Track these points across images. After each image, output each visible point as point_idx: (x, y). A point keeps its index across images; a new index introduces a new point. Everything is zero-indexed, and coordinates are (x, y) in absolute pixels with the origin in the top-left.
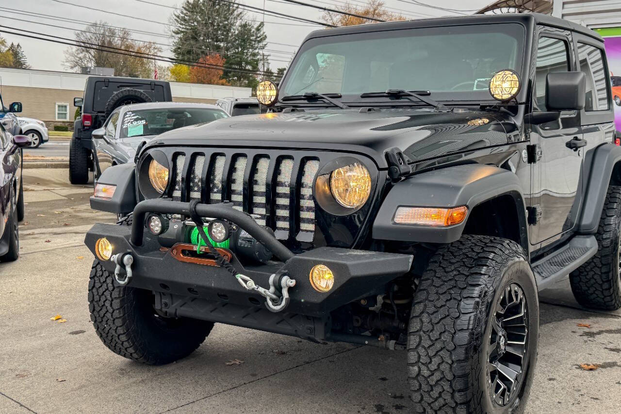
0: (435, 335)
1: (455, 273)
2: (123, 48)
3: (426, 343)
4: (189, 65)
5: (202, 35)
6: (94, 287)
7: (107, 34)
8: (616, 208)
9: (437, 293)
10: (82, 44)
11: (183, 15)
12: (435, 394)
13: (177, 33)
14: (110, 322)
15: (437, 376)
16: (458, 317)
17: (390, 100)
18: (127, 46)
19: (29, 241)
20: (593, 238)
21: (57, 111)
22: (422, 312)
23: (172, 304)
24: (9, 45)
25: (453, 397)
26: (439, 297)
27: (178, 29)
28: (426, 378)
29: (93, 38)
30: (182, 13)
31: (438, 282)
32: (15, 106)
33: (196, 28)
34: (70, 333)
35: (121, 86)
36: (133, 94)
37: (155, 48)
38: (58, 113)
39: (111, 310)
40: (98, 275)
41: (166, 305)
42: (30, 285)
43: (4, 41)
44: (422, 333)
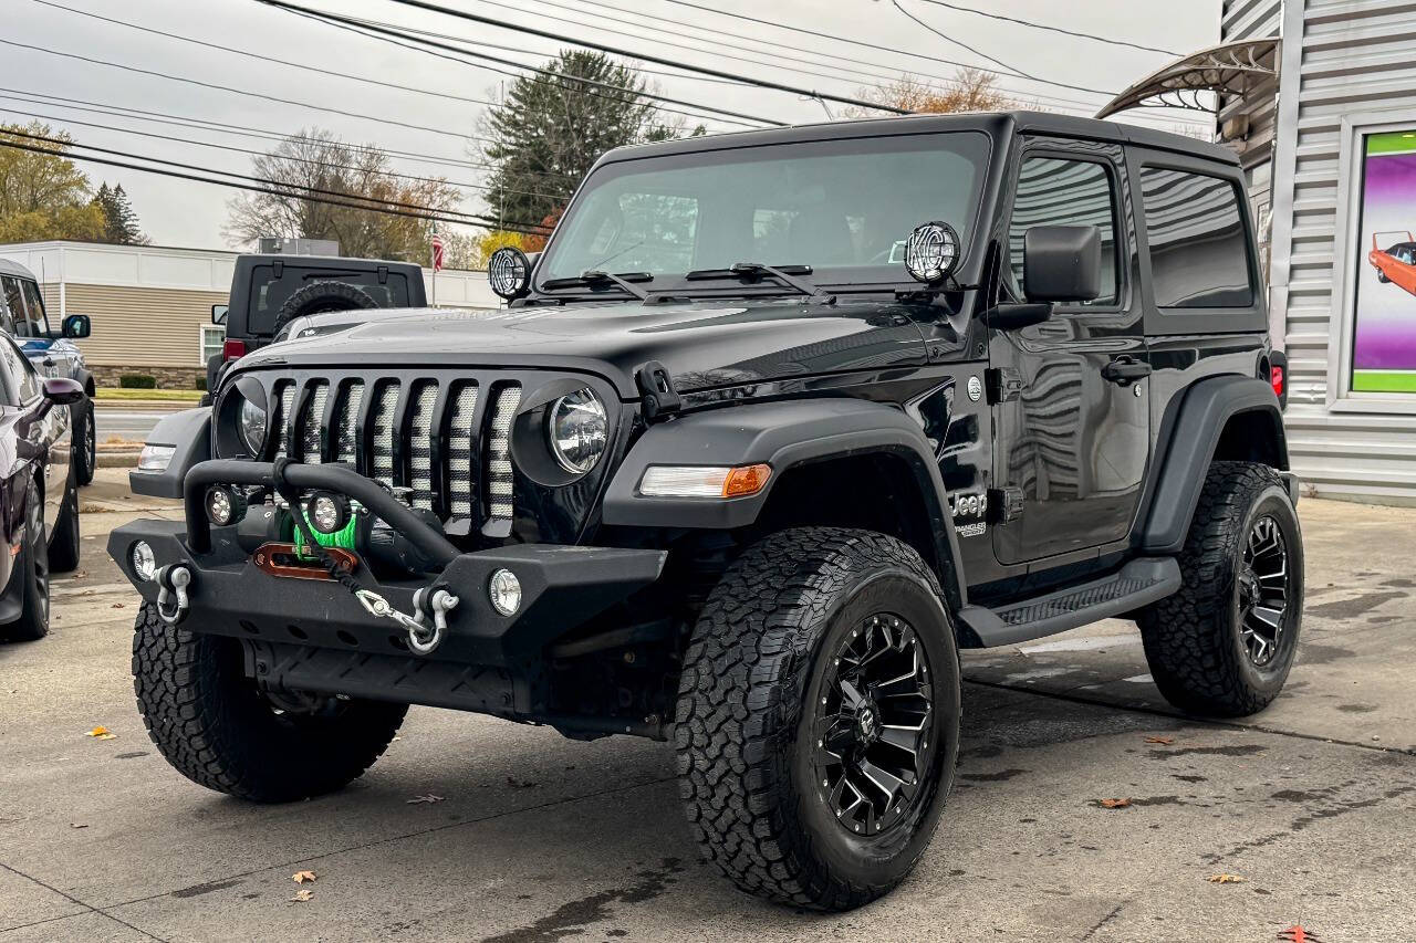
0: (717, 695)
1: (761, 586)
2: (368, 193)
3: (702, 711)
4: (525, 232)
5: (556, 160)
6: (142, 645)
7: (329, 160)
8: (1231, 504)
9: (727, 623)
10: (272, 187)
11: (511, 112)
12: (718, 802)
13: (496, 155)
14: (172, 713)
15: (721, 766)
16: (756, 663)
17: (742, 286)
18: (379, 190)
19: (77, 607)
20: (1173, 563)
21: (203, 345)
22: (700, 658)
23: (275, 666)
24: (96, 188)
25: (746, 805)
26: (730, 629)
27: (499, 145)
28: (703, 773)
29: (298, 169)
30: (509, 106)
31: (730, 604)
32: (73, 323)
33: (541, 143)
34: (118, 757)
35: (309, 276)
36: (336, 293)
37: (443, 193)
38: (206, 348)
39: (173, 689)
40: (149, 622)
41: (264, 668)
42: (59, 680)
43: (83, 178)
44: (696, 693)
